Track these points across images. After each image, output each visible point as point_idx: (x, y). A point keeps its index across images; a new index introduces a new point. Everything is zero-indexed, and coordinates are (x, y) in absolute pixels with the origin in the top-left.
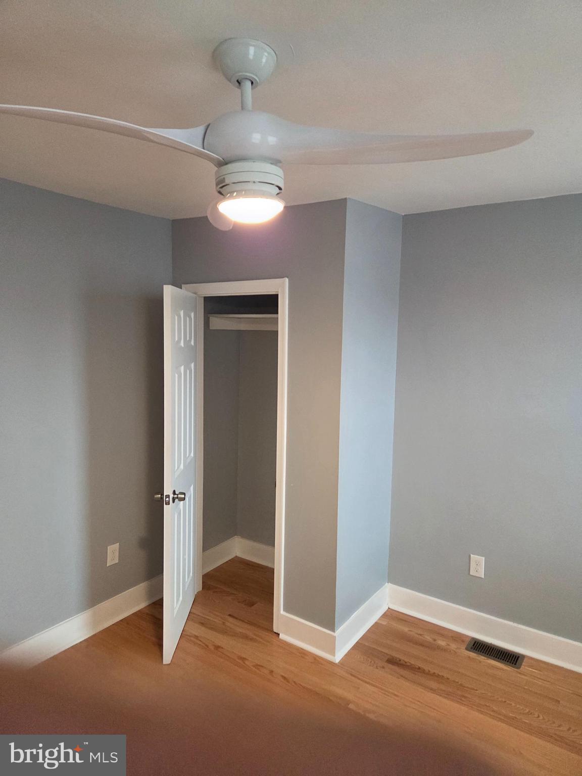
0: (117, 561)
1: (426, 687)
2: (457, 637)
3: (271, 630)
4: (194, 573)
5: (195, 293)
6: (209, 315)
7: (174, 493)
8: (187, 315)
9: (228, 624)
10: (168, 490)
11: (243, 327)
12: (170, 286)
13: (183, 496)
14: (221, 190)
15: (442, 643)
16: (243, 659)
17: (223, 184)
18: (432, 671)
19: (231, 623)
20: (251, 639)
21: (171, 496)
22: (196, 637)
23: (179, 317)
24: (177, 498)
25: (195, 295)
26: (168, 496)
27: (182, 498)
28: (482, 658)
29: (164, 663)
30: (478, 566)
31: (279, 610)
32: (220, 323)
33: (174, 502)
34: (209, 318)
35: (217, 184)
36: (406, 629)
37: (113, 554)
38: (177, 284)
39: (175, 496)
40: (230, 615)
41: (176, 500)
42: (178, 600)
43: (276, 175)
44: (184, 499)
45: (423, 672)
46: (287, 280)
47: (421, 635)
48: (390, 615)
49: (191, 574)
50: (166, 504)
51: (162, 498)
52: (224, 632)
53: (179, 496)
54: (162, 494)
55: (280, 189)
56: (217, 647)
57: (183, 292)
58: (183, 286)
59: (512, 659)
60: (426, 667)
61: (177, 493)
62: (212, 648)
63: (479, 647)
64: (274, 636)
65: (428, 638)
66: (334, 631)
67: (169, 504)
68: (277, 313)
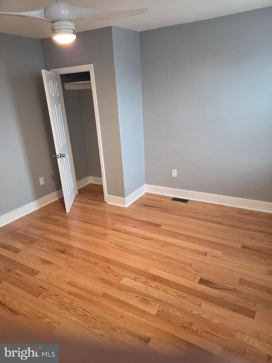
0: (43, 183)
1: (155, 210)
2: (168, 198)
3: (104, 202)
4: (74, 186)
5: (56, 73)
6: (64, 83)
7: (60, 154)
8: (54, 83)
9: (88, 201)
10: (58, 153)
11: (80, 88)
12: (44, 70)
13: (64, 155)
14: (54, 32)
15: (163, 199)
16: (94, 210)
17: (54, 30)
18: (158, 206)
19: (90, 201)
20: (97, 205)
21: (59, 155)
22: (77, 206)
23: (50, 84)
24: (62, 156)
25: (56, 74)
26: (58, 155)
27: (63, 156)
28: (175, 202)
29: (67, 213)
30: (175, 173)
31: (106, 195)
32: (69, 86)
33: (61, 157)
34: (64, 85)
35: (52, 30)
36: (151, 197)
37: (42, 181)
38: (47, 69)
39: (61, 155)
40: (89, 199)
41: (62, 157)
42: (69, 194)
43: (72, 26)
44: (64, 156)
45: (155, 207)
46: (92, 64)
47: (156, 198)
48: (147, 194)
49: (73, 187)
50: (58, 158)
51: (56, 156)
52: (88, 204)
53: (62, 155)
54: (56, 155)
55: (74, 30)
56: (85, 208)
57: (51, 73)
58: (50, 70)
59: (185, 201)
60: (156, 206)
61: (61, 154)
62: (83, 208)
63: (175, 199)
64: (105, 203)
65: (158, 199)
66: (124, 198)
67: (59, 158)
68: (90, 80)
